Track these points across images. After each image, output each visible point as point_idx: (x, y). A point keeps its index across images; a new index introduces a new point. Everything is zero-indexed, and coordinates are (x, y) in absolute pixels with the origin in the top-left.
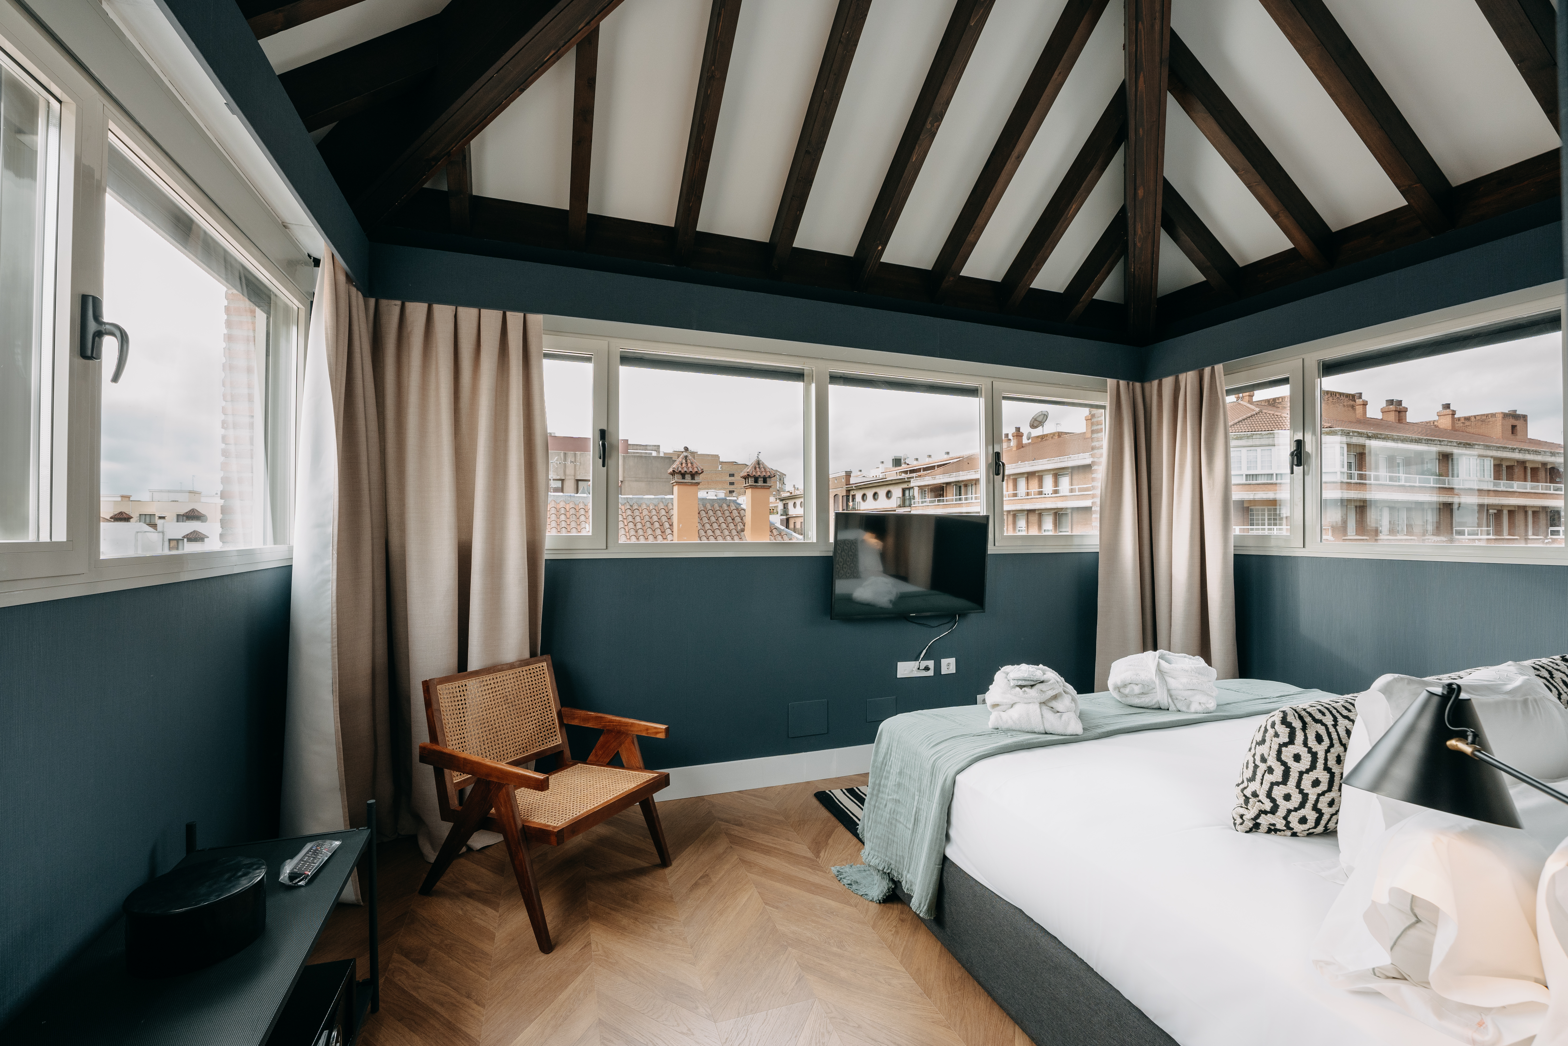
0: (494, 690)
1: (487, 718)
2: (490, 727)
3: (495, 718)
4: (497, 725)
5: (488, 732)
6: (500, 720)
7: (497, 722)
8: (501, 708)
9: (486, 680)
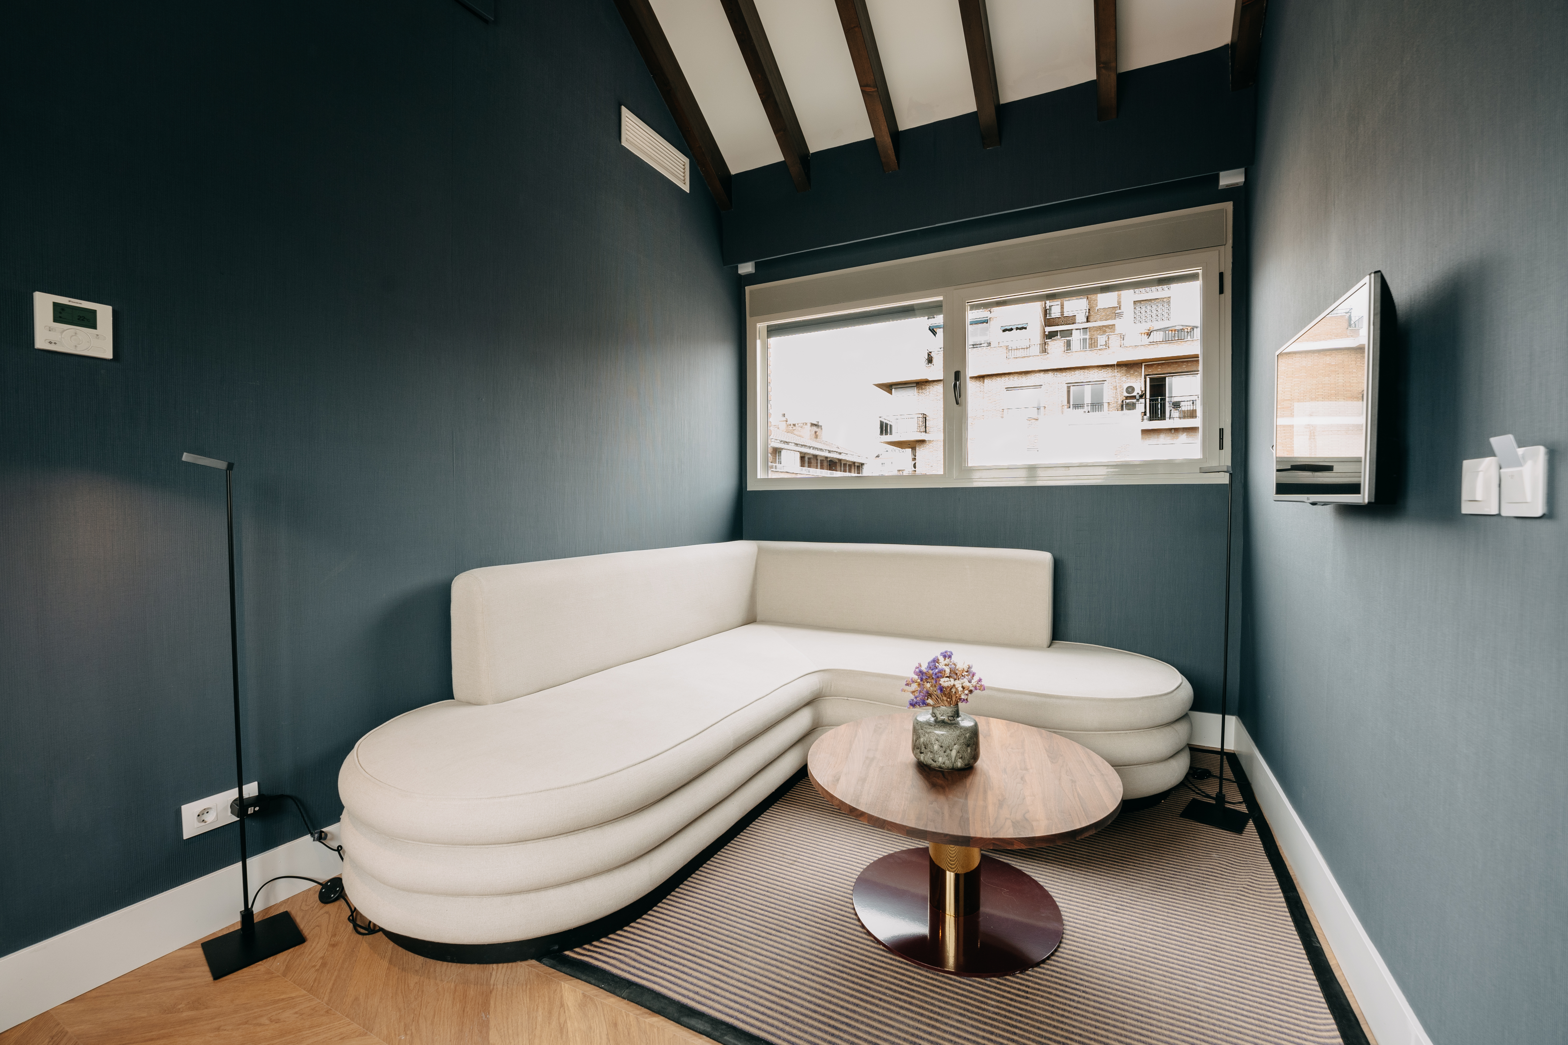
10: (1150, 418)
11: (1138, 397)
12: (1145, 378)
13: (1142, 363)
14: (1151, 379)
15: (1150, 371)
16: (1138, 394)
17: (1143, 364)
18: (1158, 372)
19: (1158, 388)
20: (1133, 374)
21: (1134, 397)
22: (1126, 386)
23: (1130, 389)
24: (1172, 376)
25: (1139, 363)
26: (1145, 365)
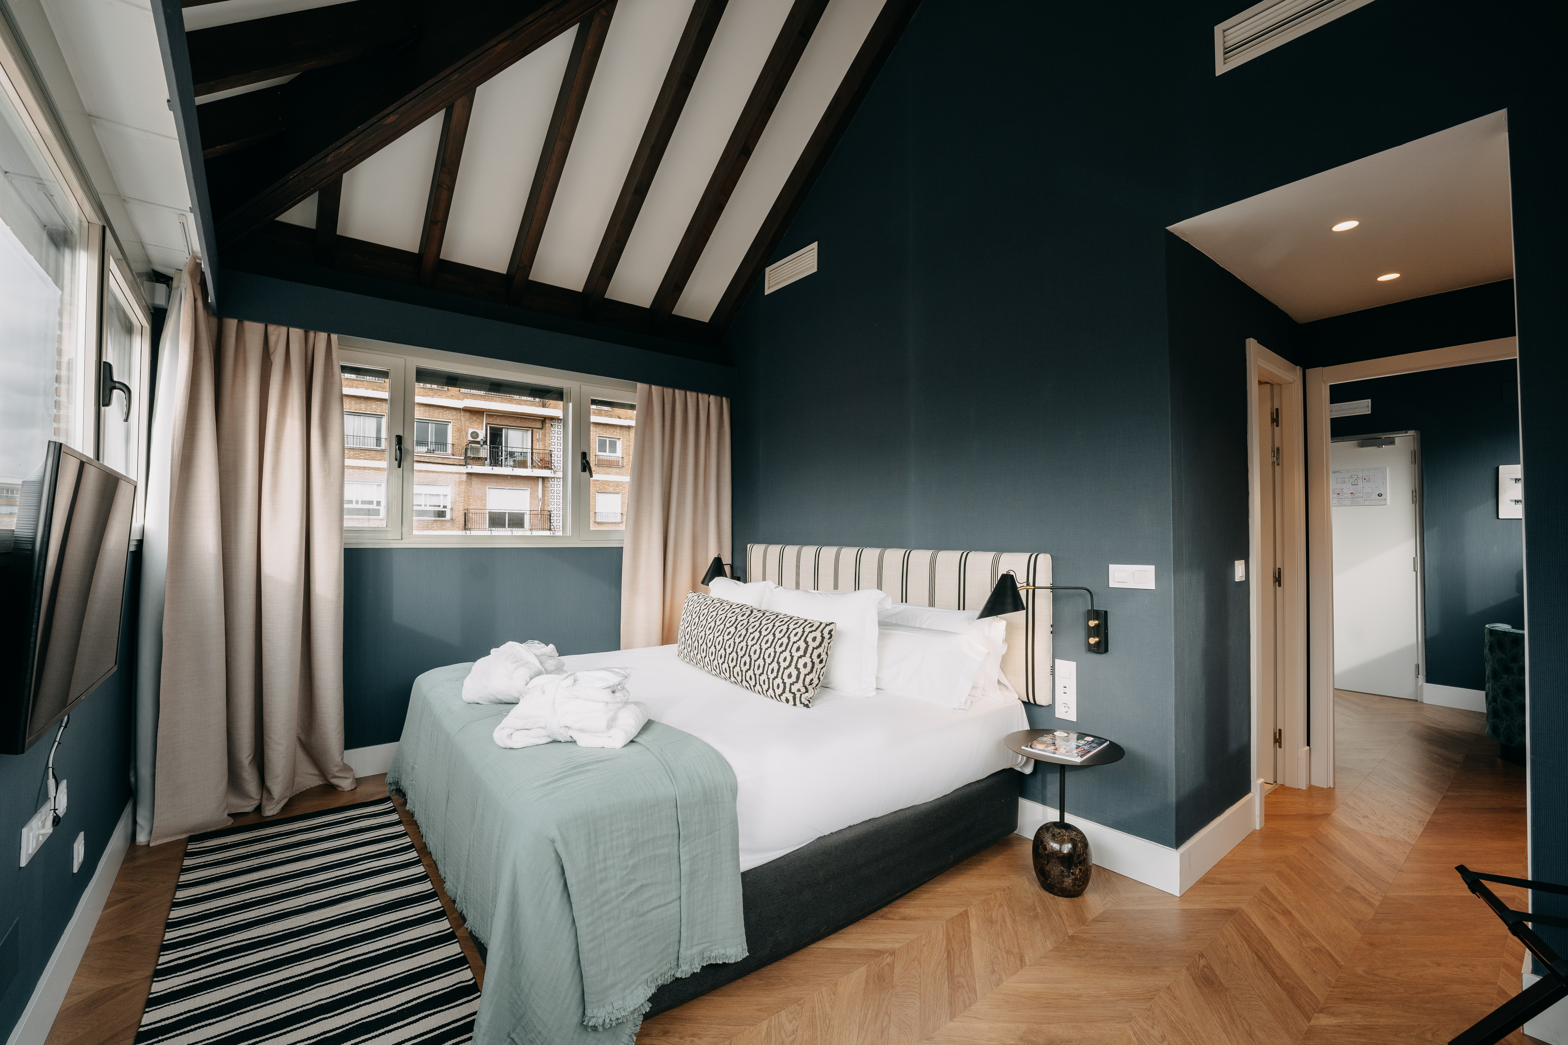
10: (491, 463)
11: (482, 443)
12: (486, 426)
13: (483, 412)
14: (490, 427)
15: (490, 420)
16: (482, 440)
17: (485, 413)
18: (497, 422)
19: (496, 436)
20: (476, 421)
21: (478, 443)
22: (471, 431)
23: (475, 435)
24: (508, 428)
25: (482, 412)
26: (486, 414)
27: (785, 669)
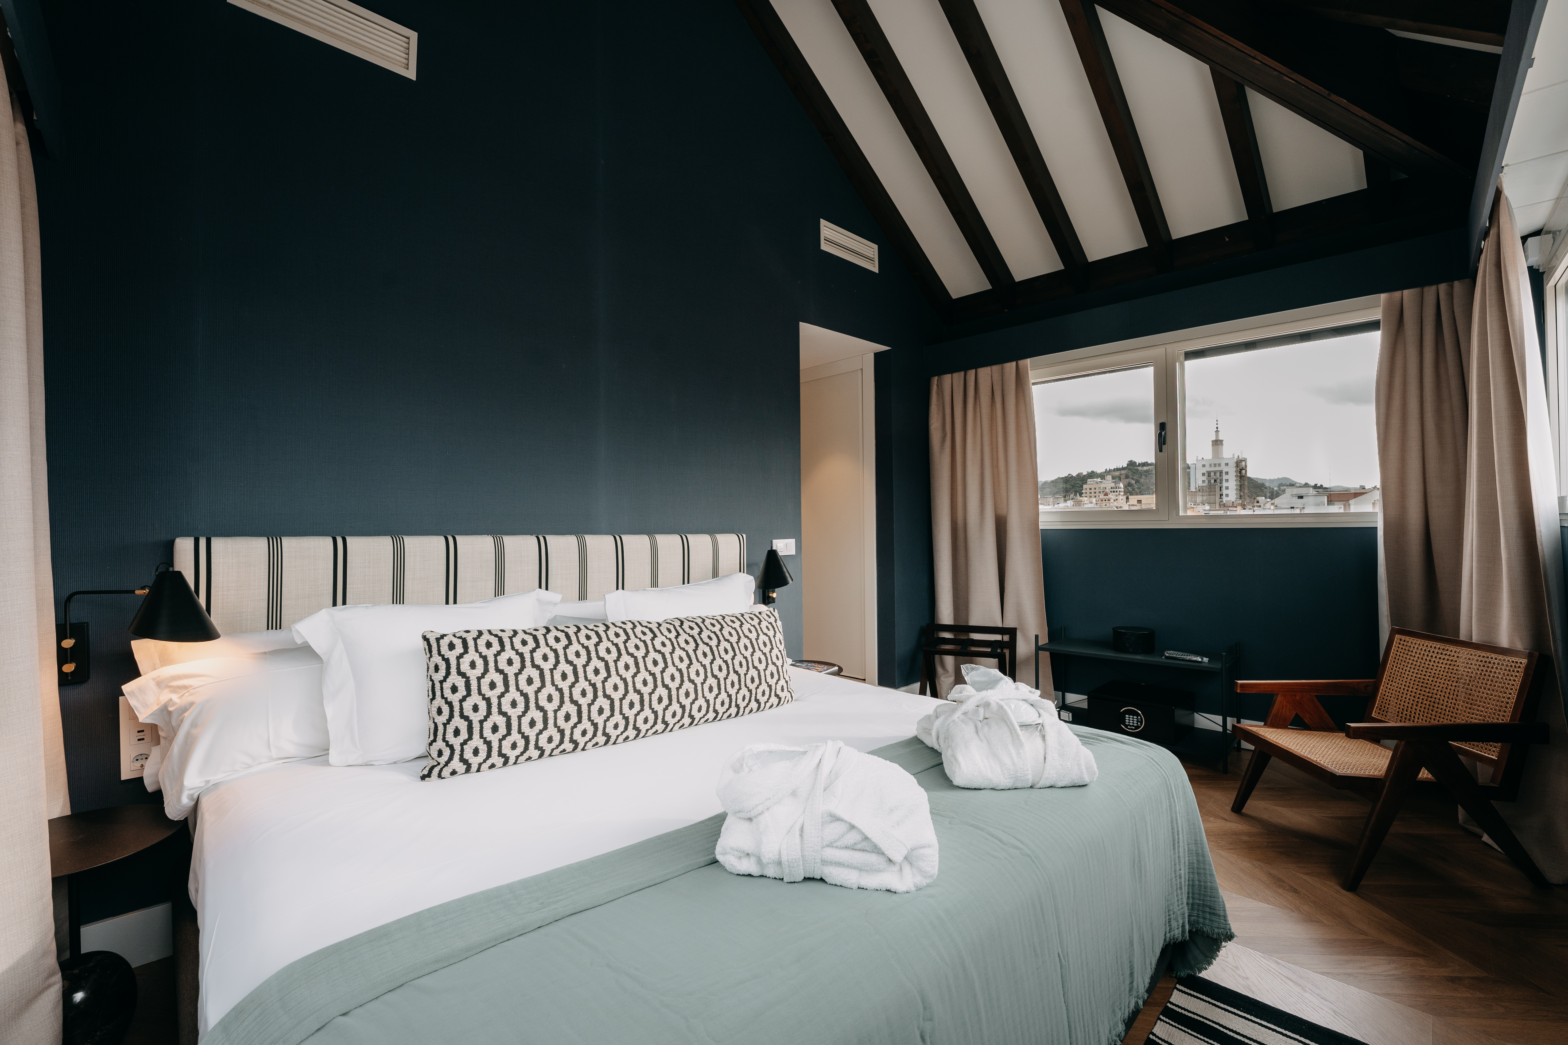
0: (1453, 663)
1: (1431, 685)
2: (1430, 695)
3: (1440, 689)
4: (1438, 696)
5: (1425, 698)
6: (1443, 694)
7: (1439, 693)
8: (1450, 683)
9: (1451, 651)
27: (702, 684)
